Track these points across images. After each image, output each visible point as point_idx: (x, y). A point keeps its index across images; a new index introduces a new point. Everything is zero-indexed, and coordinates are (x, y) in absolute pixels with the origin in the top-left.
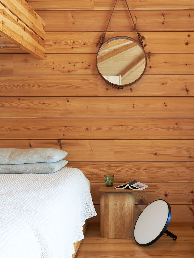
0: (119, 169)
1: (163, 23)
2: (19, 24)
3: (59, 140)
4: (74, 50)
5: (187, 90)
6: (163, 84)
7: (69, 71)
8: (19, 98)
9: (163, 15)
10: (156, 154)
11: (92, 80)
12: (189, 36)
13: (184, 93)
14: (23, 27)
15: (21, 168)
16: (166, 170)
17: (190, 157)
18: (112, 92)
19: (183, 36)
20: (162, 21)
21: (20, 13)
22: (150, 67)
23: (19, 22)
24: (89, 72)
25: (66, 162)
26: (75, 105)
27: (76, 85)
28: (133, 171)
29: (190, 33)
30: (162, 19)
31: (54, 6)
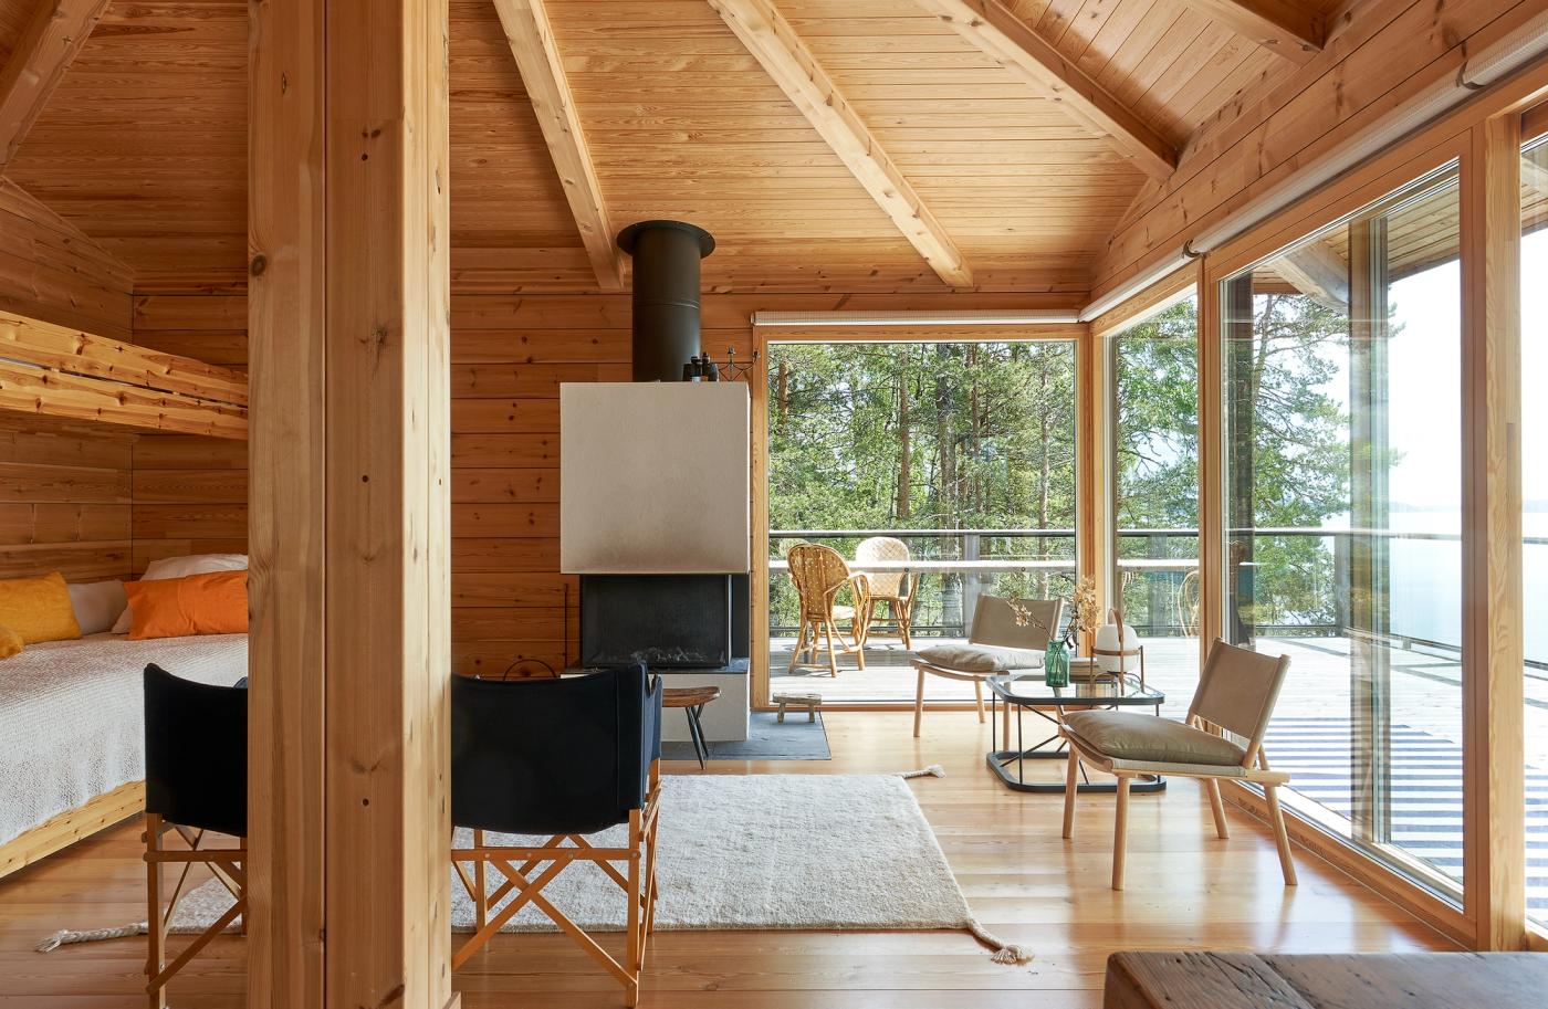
1: (473, 385)
2: (205, 408)
5: (512, 493)
6: (472, 483)
9: (473, 372)
12: (515, 405)
13: (507, 498)
14: (213, 409)
16: (479, 622)
17: (517, 601)
19: (506, 406)
20: (471, 382)
21: (205, 390)
23: (204, 403)
29: (516, 401)
30: (471, 378)
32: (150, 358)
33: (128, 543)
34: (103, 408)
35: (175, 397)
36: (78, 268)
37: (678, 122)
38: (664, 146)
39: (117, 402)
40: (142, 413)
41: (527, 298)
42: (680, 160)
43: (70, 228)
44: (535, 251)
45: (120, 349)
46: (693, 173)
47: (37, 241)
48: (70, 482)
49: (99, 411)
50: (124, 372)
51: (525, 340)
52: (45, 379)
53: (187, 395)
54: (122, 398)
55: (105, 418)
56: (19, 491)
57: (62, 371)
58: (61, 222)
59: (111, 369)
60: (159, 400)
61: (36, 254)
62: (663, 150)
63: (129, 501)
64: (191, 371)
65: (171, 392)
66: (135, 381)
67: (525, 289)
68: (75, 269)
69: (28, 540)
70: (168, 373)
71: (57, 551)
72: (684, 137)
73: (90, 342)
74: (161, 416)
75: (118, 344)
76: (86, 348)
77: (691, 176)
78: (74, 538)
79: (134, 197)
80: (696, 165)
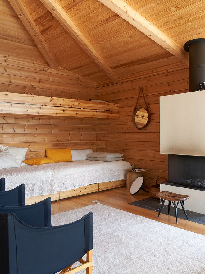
0: (142, 163)
1: (157, 100)
3: (123, 150)
4: (128, 114)
6: (157, 127)
7: (126, 123)
8: (112, 133)
10: (154, 158)
11: (133, 126)
14: (94, 111)
15: (99, 159)
18: (139, 131)
21: (91, 107)
22: (152, 120)
24: (132, 123)
25: (123, 158)
26: (128, 136)
27: (129, 128)
28: (146, 164)
31: (122, 98)
32: (72, 101)
33: (95, 141)
34: (57, 113)
35: (82, 109)
36: (81, 84)
37: (167, 4)
38: (171, 14)
39: (62, 112)
40: (70, 113)
41: (169, 73)
42: (180, 17)
43: (78, 76)
44: (165, 59)
45: (63, 100)
46: (187, 20)
47: (70, 80)
48: (79, 129)
49: (57, 114)
50: (64, 105)
51: (169, 85)
52: (40, 108)
53: (85, 109)
54: (64, 111)
55: (58, 115)
56: (66, 131)
57: (46, 106)
58: (76, 75)
59: (60, 104)
60: (76, 110)
61: (70, 82)
62: (172, 16)
63: (95, 132)
64: (86, 103)
65: (81, 108)
66: (69, 106)
67: (169, 71)
68: (80, 84)
69: (68, 141)
70: (79, 104)
71: (76, 143)
72: (174, 9)
73: (54, 99)
74: (76, 114)
75: (62, 99)
76: (52, 100)
77: (188, 21)
78: (81, 140)
79: (81, 67)
80: (186, 17)
